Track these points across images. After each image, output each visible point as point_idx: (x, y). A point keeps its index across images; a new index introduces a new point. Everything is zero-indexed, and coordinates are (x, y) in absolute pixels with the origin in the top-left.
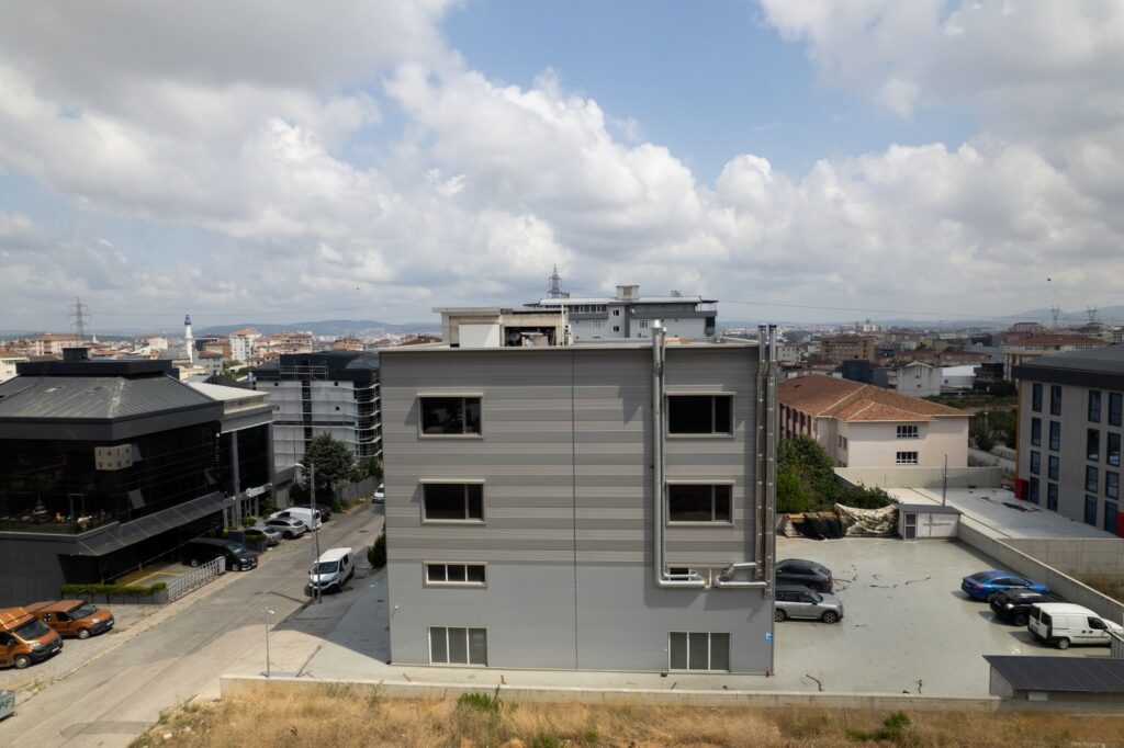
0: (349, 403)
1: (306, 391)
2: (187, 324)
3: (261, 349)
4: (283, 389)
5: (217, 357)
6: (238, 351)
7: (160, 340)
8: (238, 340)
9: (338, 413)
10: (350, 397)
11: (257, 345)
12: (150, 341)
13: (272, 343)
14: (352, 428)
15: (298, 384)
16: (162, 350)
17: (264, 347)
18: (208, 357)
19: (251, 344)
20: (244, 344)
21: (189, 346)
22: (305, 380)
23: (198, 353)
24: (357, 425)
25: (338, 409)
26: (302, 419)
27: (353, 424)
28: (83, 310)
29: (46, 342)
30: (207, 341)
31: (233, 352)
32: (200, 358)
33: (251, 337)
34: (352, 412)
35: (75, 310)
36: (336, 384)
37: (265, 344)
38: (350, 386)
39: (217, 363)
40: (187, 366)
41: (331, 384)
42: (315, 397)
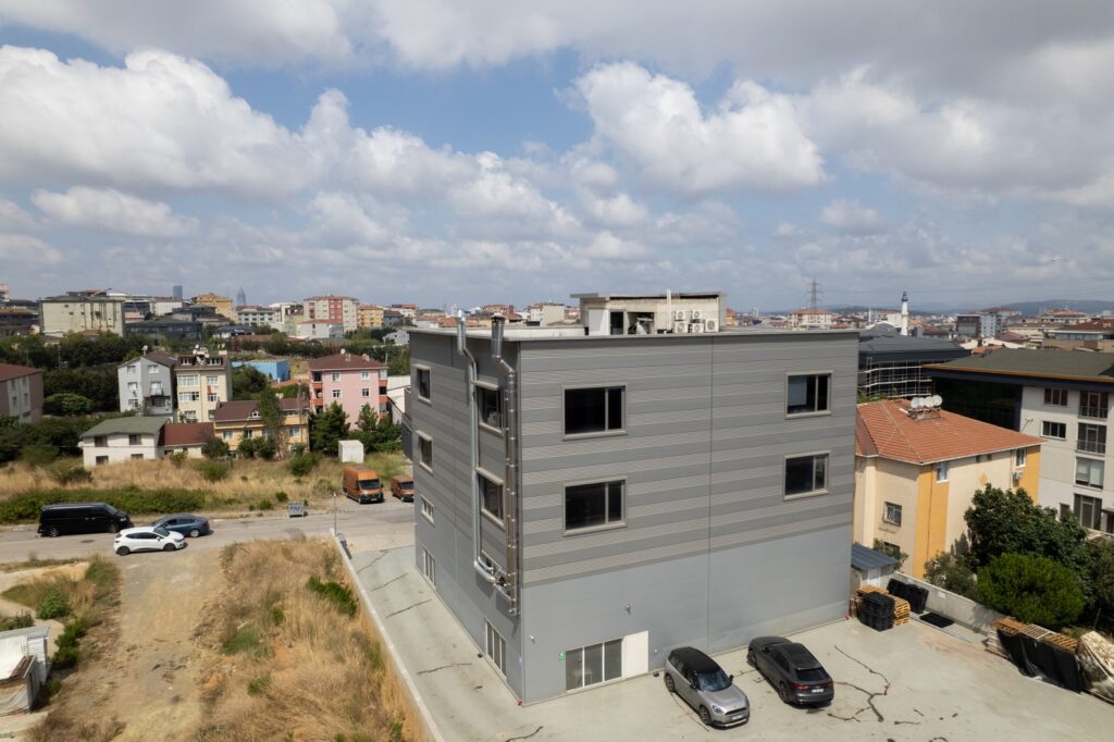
2: (903, 300)
28: (818, 288)
29: (800, 315)
35: (811, 288)
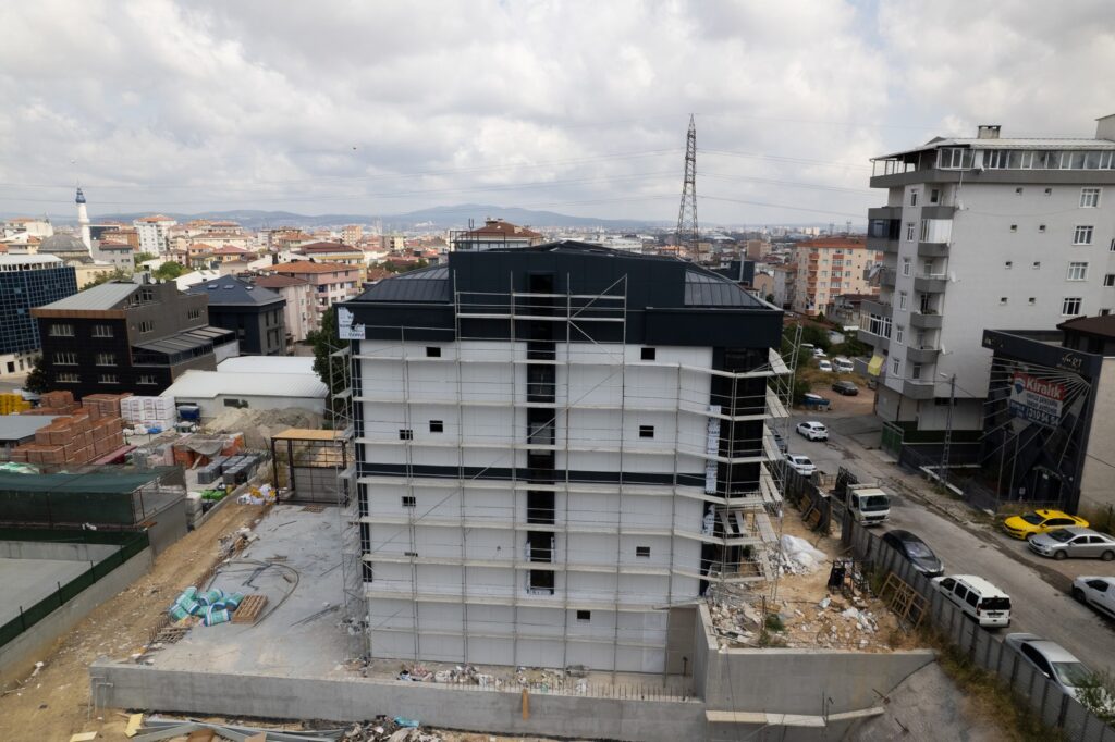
0: (693, 416)
1: (541, 379)
3: (179, 240)
4: (460, 365)
5: (124, 249)
6: (149, 242)
7: (42, 225)
8: (148, 227)
9: (646, 446)
10: (697, 398)
11: (172, 234)
12: (27, 225)
13: (192, 233)
14: (695, 493)
15: (515, 353)
16: (45, 238)
17: (183, 237)
18: (113, 248)
19: (165, 233)
20: (155, 231)
21: (86, 233)
22: (542, 340)
23: (98, 243)
24: (712, 485)
25: (647, 432)
26: (522, 464)
27: (697, 480)
30: (104, 229)
31: (143, 243)
32: (102, 249)
33: (165, 225)
34: (699, 445)
36: (648, 355)
37: (183, 233)
38: (700, 361)
39: (125, 256)
40: (86, 260)
41: (632, 353)
42: (568, 395)
